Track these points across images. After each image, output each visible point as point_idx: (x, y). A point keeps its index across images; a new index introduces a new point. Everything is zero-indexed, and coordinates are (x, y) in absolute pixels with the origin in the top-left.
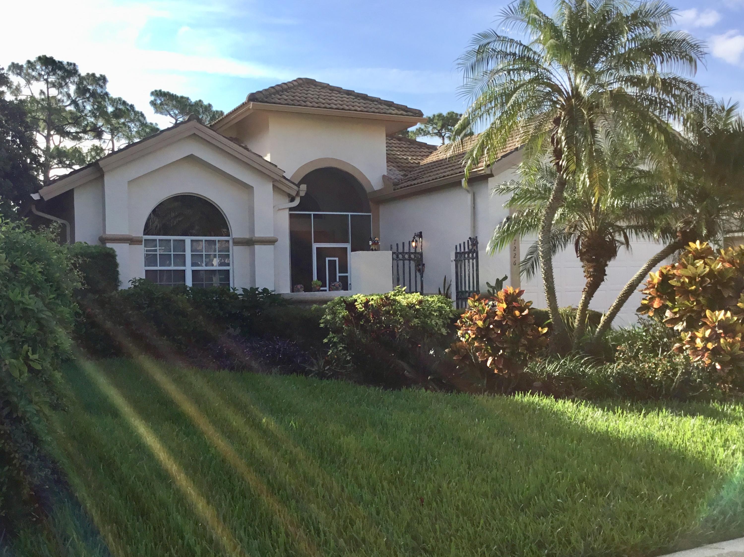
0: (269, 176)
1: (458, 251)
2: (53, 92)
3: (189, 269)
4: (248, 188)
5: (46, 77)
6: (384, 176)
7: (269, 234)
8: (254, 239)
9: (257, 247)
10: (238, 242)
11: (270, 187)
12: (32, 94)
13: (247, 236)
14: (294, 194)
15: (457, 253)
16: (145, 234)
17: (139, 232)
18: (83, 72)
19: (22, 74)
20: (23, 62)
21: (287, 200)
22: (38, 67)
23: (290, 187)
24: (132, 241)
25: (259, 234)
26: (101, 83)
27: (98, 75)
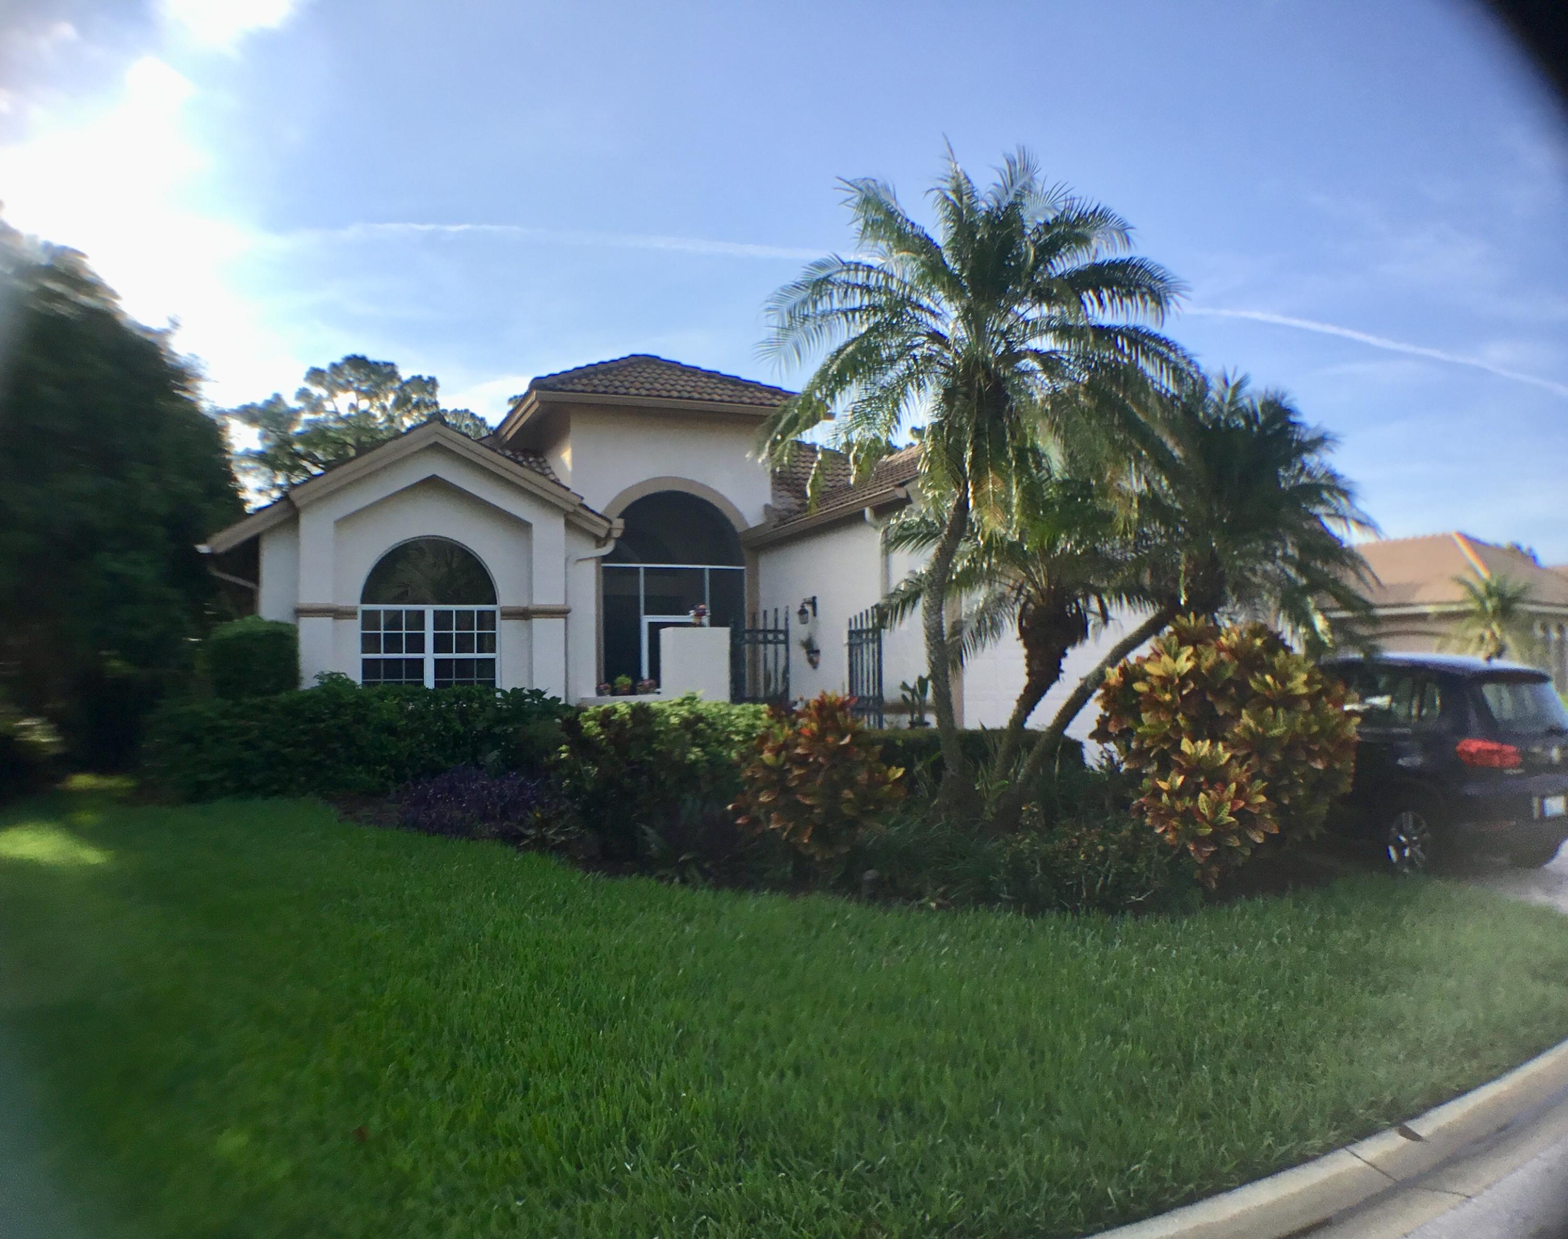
0: (557, 507)
1: (853, 628)
2: (364, 404)
3: (429, 657)
4: (523, 527)
5: (356, 385)
6: (767, 507)
7: (556, 601)
8: (531, 608)
9: (537, 622)
10: (509, 614)
11: (562, 521)
12: (336, 408)
13: (523, 603)
14: (602, 534)
15: (851, 633)
16: (364, 600)
17: (352, 597)
18: (405, 374)
19: (325, 383)
20: (324, 365)
21: (593, 544)
22: (346, 372)
23: (596, 524)
24: (338, 614)
25: (541, 600)
26: (429, 388)
27: (425, 378)
